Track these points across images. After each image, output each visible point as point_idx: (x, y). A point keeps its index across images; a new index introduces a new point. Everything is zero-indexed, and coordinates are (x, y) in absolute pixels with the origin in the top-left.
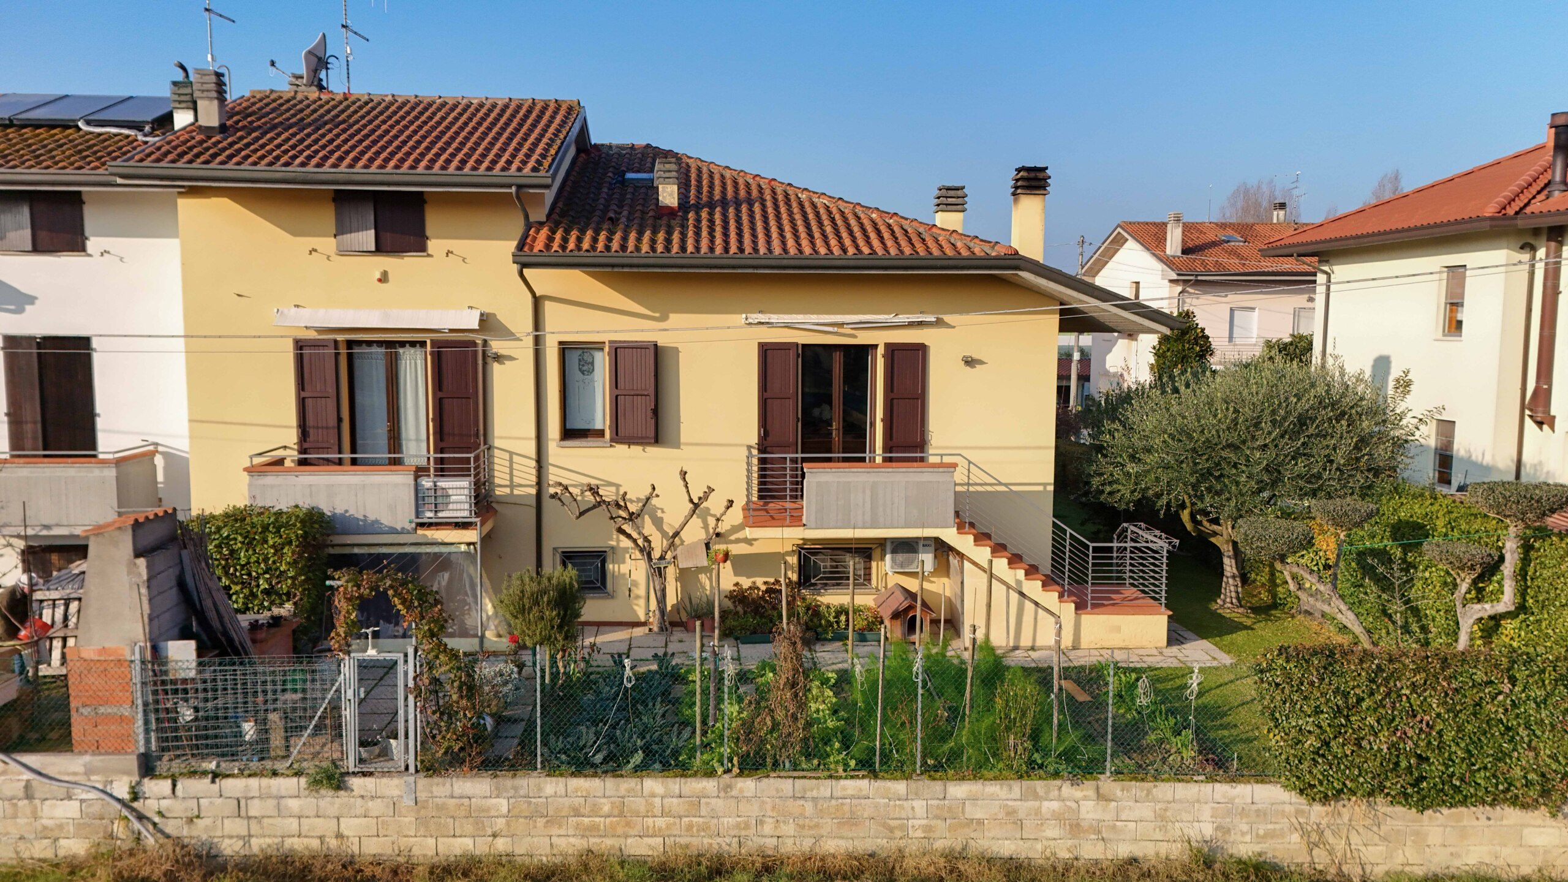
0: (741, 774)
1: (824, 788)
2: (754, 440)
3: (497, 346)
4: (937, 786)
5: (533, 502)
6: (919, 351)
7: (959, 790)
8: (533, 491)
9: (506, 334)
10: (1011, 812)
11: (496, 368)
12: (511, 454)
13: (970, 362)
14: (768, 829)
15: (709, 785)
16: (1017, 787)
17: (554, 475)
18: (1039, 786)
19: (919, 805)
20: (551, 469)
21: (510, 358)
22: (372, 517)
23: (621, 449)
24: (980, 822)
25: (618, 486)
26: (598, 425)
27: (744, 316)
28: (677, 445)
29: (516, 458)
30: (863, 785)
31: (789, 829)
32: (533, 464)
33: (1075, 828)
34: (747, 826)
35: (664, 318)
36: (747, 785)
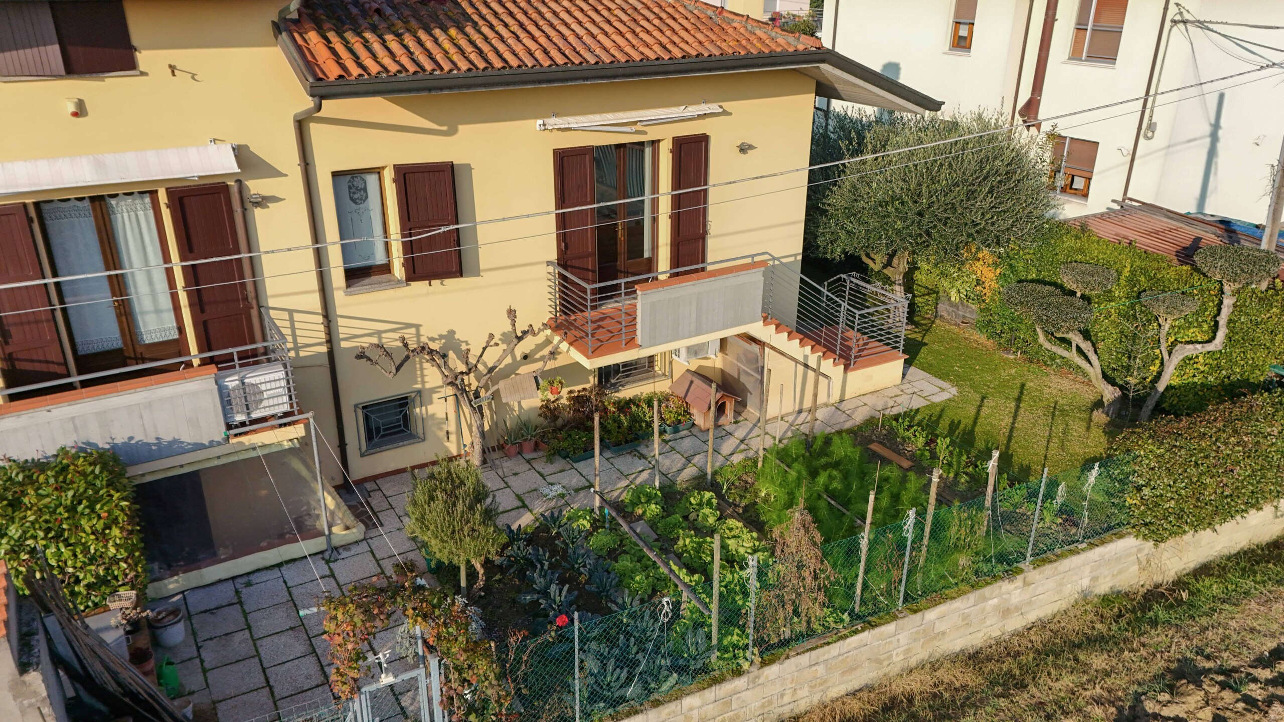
0: (764, 664)
1: (834, 650)
2: (553, 256)
3: (256, 186)
4: (918, 616)
5: (325, 361)
6: (702, 141)
7: (931, 615)
8: (324, 349)
9: (270, 172)
10: (965, 617)
11: (259, 215)
12: (291, 312)
13: (744, 149)
14: (787, 699)
15: (740, 683)
16: (973, 597)
17: (344, 328)
18: (987, 591)
19: (903, 638)
20: (341, 322)
21: (275, 199)
22: (167, 437)
23: (419, 287)
24: (944, 633)
25: (417, 327)
26: (380, 258)
27: (540, 122)
28: (477, 273)
29: (296, 316)
30: (865, 636)
31: (804, 692)
32: (320, 319)
33: (1006, 612)
34: (770, 702)
35: (452, 132)
36: (773, 670)
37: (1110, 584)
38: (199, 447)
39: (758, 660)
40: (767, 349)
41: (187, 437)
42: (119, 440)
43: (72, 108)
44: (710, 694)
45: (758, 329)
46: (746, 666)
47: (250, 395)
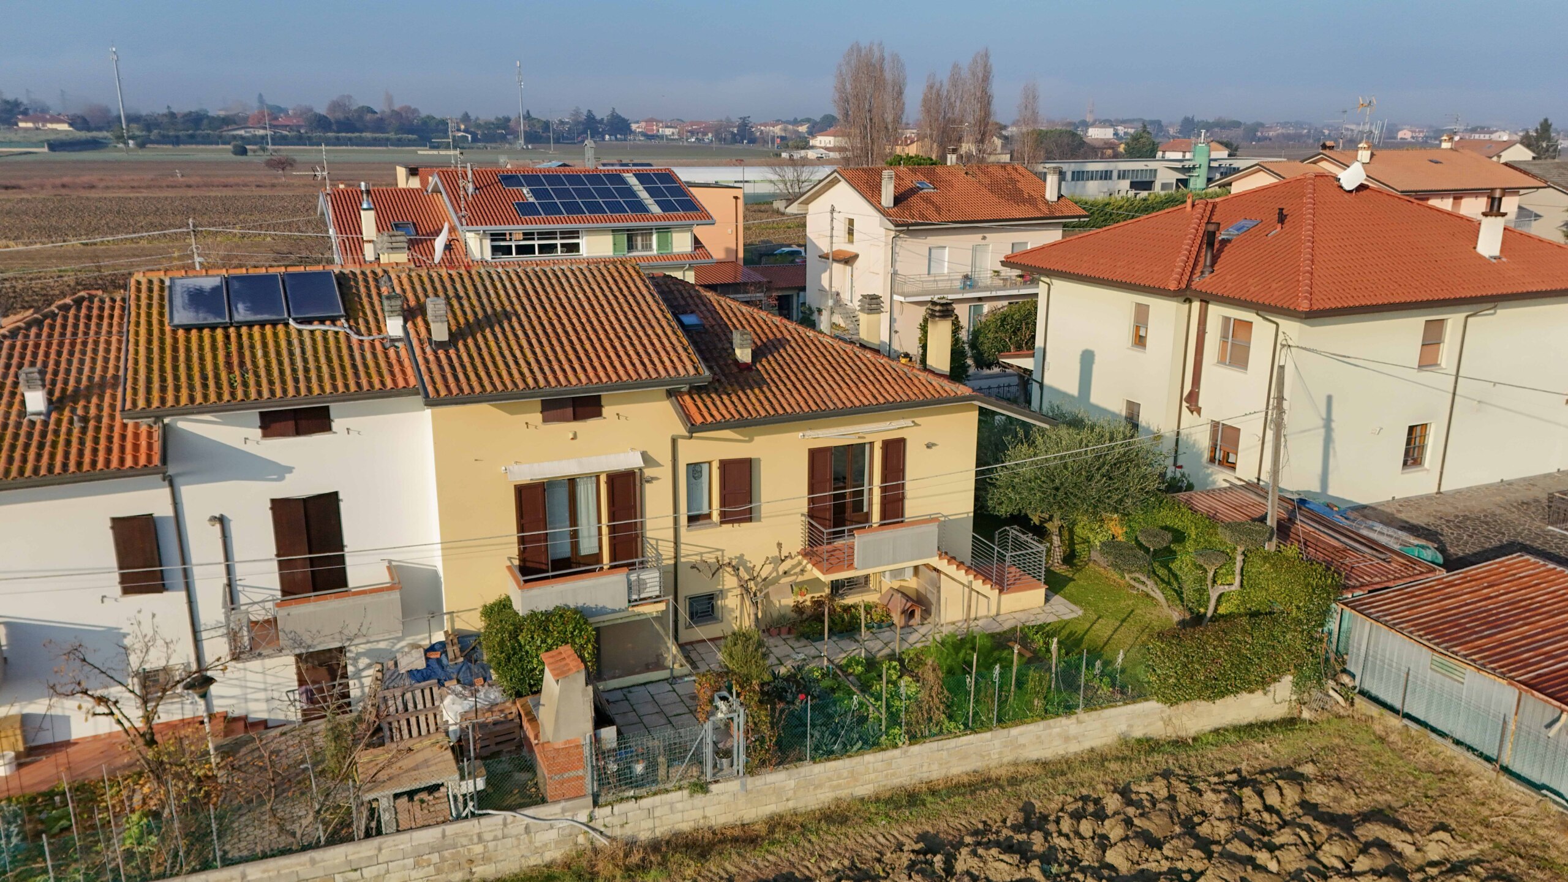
0: (910, 744)
1: (953, 743)
2: (805, 510)
3: (648, 472)
4: (1006, 731)
5: (672, 569)
6: (902, 442)
7: (1015, 731)
8: (672, 562)
9: (657, 464)
10: (1039, 737)
11: (648, 487)
12: (657, 540)
13: (929, 446)
14: (925, 769)
15: (896, 752)
16: (1042, 724)
17: (684, 550)
18: (1051, 722)
19: (997, 742)
20: (683, 546)
21: (656, 479)
22: (600, 605)
23: (727, 527)
24: (1024, 745)
25: (723, 551)
26: (705, 511)
27: (801, 434)
28: (759, 520)
29: (660, 543)
30: (972, 738)
31: (935, 767)
32: (672, 544)
33: (1067, 739)
34: (915, 769)
35: (751, 440)
36: (916, 749)
37: (1144, 732)
38: (614, 611)
39: (907, 742)
40: (942, 576)
41: (610, 606)
42: (579, 605)
43: (571, 436)
44: (880, 755)
45: (935, 561)
46: (900, 744)
47: (641, 584)
